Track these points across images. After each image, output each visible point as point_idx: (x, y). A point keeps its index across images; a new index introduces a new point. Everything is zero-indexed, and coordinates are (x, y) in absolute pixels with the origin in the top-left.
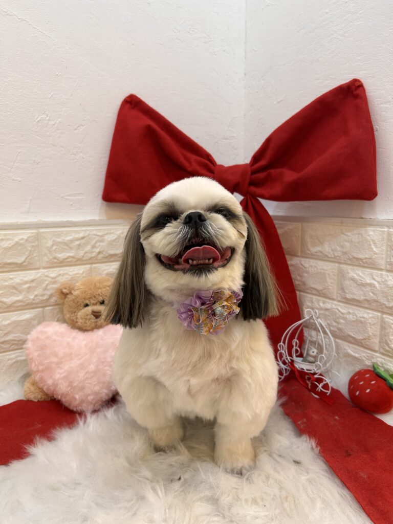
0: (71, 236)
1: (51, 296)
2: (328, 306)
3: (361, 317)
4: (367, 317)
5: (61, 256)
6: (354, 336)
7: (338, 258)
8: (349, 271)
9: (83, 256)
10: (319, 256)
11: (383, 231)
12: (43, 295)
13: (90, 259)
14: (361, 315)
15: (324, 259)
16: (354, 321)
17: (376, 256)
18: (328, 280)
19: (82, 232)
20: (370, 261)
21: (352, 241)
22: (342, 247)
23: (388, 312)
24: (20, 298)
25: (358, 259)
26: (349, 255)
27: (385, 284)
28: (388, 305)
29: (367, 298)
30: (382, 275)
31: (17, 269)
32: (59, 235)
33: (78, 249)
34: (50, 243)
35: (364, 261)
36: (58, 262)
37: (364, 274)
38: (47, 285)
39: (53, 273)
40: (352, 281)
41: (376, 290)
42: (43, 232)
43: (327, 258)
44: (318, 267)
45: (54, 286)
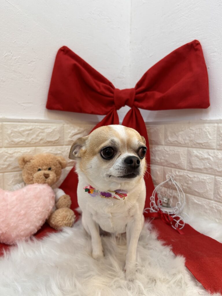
0: (23, 128)
1: (9, 165)
2: (182, 174)
3: (202, 179)
4: (206, 179)
5: (17, 140)
6: (197, 191)
7: (187, 144)
8: (194, 151)
9: (31, 141)
10: (175, 144)
11: (215, 126)
12: (4, 165)
13: (35, 143)
14: (202, 178)
15: (179, 145)
16: (198, 182)
17: (210, 141)
18: (181, 158)
19: (30, 126)
20: (207, 144)
21: (195, 133)
22: (190, 137)
23: (219, 175)
25: (199, 144)
26: (194, 142)
27: (216, 158)
28: (218, 170)
29: (206, 167)
30: (214, 152)
33: (28, 136)
34: (9, 132)
35: (203, 144)
36: (15, 144)
37: (203, 152)
38: (7, 158)
39: (11, 151)
40: (196, 158)
41: (211, 161)
42: (5, 124)
43: (180, 145)
44: (175, 151)
45: (11, 159)
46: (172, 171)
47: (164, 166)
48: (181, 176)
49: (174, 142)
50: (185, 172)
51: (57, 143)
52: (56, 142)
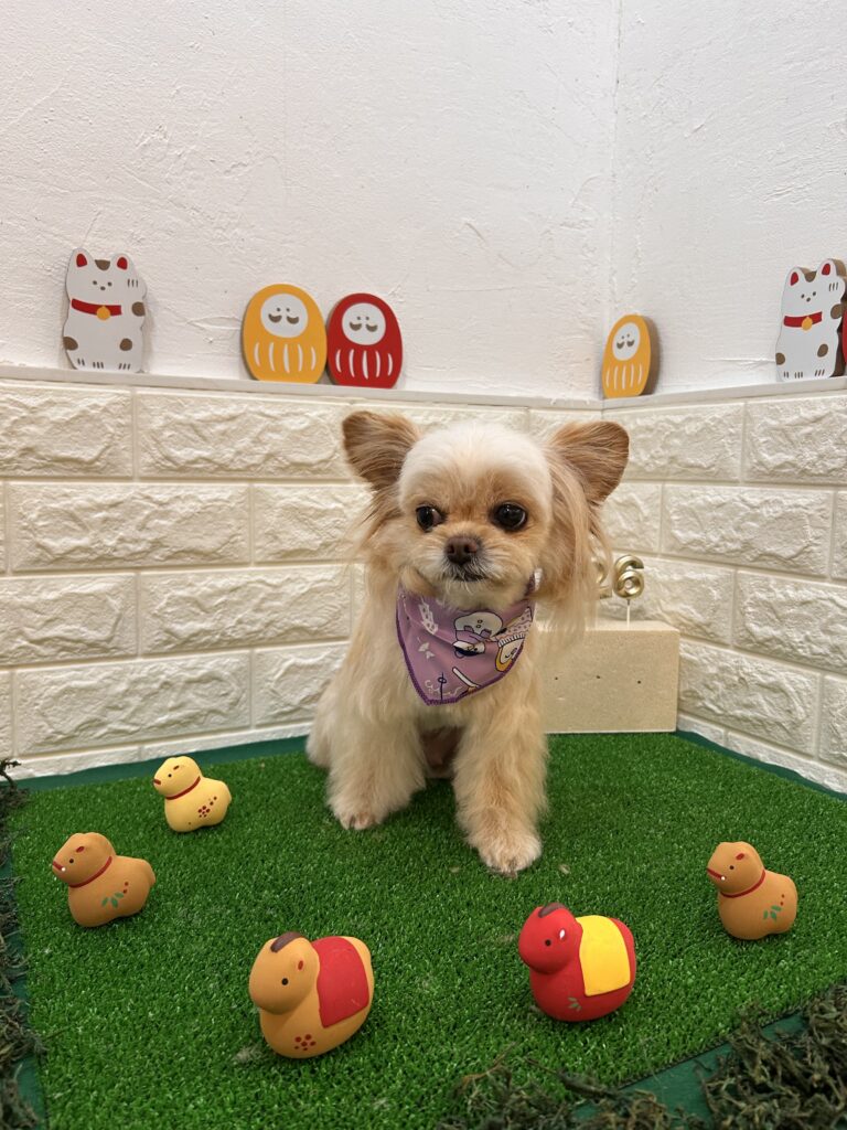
0: (206, 411)
1: (157, 544)
2: (806, 594)
5: (182, 454)
7: (834, 473)
9: (232, 461)
10: (786, 475)
12: (136, 541)
13: (248, 468)
19: (231, 404)
24: (84, 541)
31: (80, 474)
32: (178, 406)
33: (222, 441)
34: (158, 422)
36: (175, 467)
38: (148, 517)
39: (162, 491)
42: (142, 396)
43: (808, 480)
44: (785, 503)
45: (163, 522)
46: (772, 587)
47: (737, 566)
48: (805, 603)
49: (781, 467)
50: (824, 589)
51: (329, 470)
52: (321, 466)
